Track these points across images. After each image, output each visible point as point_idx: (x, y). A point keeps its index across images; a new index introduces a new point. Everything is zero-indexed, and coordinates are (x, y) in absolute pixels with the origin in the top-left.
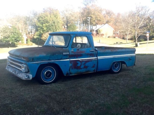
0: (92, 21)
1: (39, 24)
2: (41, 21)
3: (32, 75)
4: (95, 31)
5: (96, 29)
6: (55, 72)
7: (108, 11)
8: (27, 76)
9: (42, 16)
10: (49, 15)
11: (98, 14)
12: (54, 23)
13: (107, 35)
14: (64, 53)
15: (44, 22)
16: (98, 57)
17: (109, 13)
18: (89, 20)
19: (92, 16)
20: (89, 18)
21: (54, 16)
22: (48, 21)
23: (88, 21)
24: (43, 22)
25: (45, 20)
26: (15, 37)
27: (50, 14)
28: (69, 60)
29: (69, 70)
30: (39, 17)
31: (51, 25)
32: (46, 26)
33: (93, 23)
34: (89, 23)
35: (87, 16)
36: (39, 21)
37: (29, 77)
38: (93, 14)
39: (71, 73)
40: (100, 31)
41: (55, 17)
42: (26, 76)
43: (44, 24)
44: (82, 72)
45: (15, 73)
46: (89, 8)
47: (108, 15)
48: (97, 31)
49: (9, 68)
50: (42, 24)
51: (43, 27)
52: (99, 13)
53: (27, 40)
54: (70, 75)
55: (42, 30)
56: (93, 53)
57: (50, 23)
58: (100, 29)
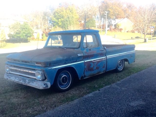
0: (110, 15)
1: (55, 19)
2: (57, 16)
3: (50, 83)
4: (113, 25)
5: (115, 24)
6: (70, 76)
7: (129, 4)
8: (45, 85)
9: (58, 11)
10: (65, 11)
11: (116, 8)
12: (68, 18)
13: (125, 30)
14: (78, 55)
15: (60, 17)
16: (107, 56)
17: (130, 6)
18: (106, 14)
19: (110, 10)
20: (107, 12)
21: (69, 11)
22: (64, 16)
23: (105, 16)
24: (58, 17)
25: (61, 15)
26: (26, 32)
27: (66, 9)
28: (83, 62)
29: (84, 73)
30: (55, 13)
31: (66, 20)
32: (62, 21)
33: (111, 17)
34: (106, 17)
35: (105, 10)
36: (55, 16)
37: (47, 85)
38: (111, 8)
39: (85, 76)
40: (118, 25)
41: (71, 12)
42: (43, 84)
43: (59, 19)
44: (94, 74)
45: (23, 82)
46: (106, 2)
47: (129, 9)
48: (115, 25)
49: (10, 76)
50: (58, 19)
51: (58, 23)
52: (117, 6)
53: (42, 35)
54: (84, 78)
55: (58, 25)
56: (102, 52)
57: (65, 18)
58: (119, 24)
